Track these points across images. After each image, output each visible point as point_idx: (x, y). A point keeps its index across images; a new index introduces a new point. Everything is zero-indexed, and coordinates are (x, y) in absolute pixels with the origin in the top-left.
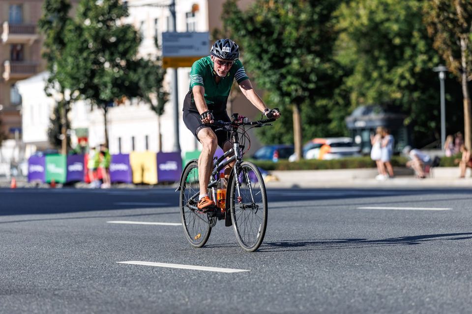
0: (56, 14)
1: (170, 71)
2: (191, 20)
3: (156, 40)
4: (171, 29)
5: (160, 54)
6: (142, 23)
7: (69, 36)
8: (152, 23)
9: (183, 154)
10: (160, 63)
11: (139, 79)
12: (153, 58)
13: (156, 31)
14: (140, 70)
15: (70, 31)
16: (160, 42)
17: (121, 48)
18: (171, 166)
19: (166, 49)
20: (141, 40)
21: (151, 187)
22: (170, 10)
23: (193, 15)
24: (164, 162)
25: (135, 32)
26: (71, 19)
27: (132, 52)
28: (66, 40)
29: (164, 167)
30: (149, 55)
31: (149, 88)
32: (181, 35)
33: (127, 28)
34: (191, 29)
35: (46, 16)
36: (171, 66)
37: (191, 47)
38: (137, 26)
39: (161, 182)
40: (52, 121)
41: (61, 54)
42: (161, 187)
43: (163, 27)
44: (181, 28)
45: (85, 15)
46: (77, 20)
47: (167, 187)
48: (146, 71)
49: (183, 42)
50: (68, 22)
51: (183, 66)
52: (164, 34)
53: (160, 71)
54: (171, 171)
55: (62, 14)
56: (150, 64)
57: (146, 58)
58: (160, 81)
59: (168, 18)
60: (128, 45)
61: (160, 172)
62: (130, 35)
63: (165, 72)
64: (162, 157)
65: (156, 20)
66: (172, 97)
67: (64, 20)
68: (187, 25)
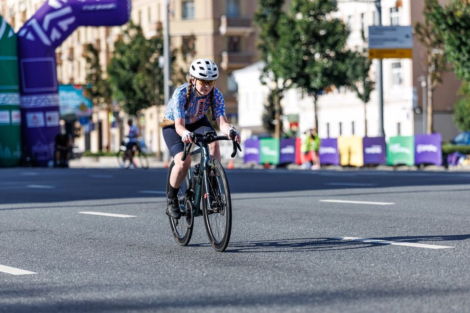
0: (270, 9)
1: (375, 62)
2: (395, 15)
3: (363, 32)
4: (377, 23)
5: (366, 46)
6: (350, 17)
7: (282, 29)
8: (358, 17)
9: (387, 139)
10: (366, 55)
11: (347, 69)
12: (360, 50)
13: (363, 24)
14: (347, 61)
15: (284, 24)
16: (366, 35)
17: (331, 40)
18: (376, 150)
19: (372, 41)
20: (349, 33)
21: (357, 169)
22: (376, 6)
23: (397, 10)
24: (370, 146)
25: (344, 26)
26: (283, 14)
27: (340, 44)
28: (280, 32)
29: (369, 151)
30: (357, 47)
31: (356, 77)
32: (386, 29)
33: (336, 22)
34: (395, 23)
35: (261, 10)
36: (377, 57)
37: (395, 40)
38: (345, 21)
39: (366, 165)
40: (267, 108)
41: (275, 46)
42: (366, 169)
43: (369, 21)
44: (386, 22)
45: (297, 10)
46: (290, 14)
47: (372, 169)
48: (353, 62)
49: (388, 35)
50: (282, 16)
51: (388, 57)
52: (370, 28)
53: (367, 62)
54: (376, 155)
55: (276, 9)
56: (357, 56)
57: (353, 50)
58: (366, 71)
59: (374, 12)
60: (337, 37)
61: (366, 156)
62: (339, 28)
63: (371, 63)
64: (368, 142)
65: (362, 15)
66: (377, 86)
67: (278, 14)
68: (391, 19)
